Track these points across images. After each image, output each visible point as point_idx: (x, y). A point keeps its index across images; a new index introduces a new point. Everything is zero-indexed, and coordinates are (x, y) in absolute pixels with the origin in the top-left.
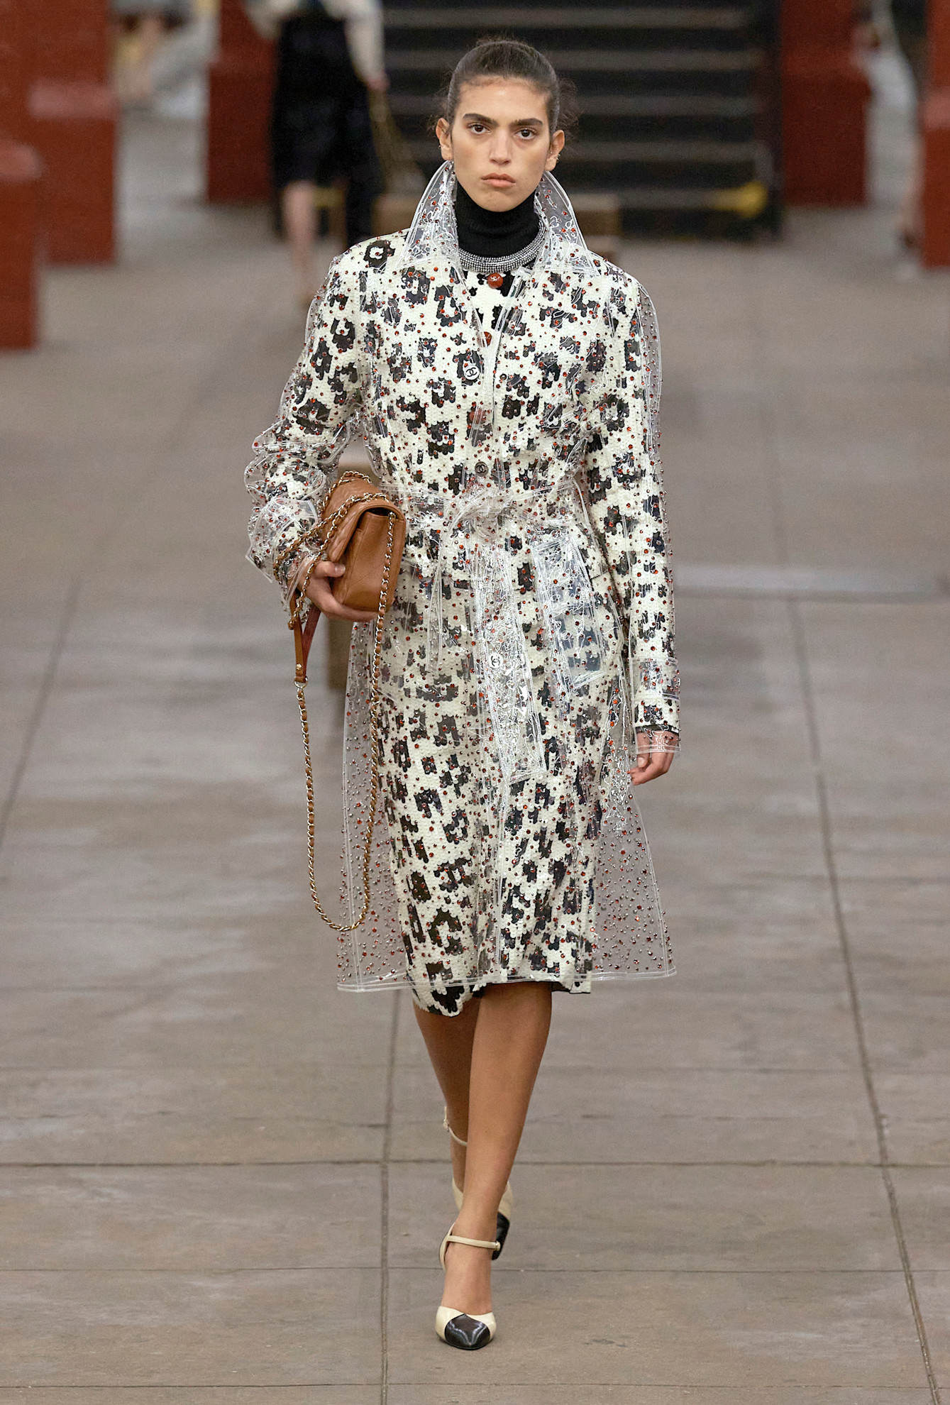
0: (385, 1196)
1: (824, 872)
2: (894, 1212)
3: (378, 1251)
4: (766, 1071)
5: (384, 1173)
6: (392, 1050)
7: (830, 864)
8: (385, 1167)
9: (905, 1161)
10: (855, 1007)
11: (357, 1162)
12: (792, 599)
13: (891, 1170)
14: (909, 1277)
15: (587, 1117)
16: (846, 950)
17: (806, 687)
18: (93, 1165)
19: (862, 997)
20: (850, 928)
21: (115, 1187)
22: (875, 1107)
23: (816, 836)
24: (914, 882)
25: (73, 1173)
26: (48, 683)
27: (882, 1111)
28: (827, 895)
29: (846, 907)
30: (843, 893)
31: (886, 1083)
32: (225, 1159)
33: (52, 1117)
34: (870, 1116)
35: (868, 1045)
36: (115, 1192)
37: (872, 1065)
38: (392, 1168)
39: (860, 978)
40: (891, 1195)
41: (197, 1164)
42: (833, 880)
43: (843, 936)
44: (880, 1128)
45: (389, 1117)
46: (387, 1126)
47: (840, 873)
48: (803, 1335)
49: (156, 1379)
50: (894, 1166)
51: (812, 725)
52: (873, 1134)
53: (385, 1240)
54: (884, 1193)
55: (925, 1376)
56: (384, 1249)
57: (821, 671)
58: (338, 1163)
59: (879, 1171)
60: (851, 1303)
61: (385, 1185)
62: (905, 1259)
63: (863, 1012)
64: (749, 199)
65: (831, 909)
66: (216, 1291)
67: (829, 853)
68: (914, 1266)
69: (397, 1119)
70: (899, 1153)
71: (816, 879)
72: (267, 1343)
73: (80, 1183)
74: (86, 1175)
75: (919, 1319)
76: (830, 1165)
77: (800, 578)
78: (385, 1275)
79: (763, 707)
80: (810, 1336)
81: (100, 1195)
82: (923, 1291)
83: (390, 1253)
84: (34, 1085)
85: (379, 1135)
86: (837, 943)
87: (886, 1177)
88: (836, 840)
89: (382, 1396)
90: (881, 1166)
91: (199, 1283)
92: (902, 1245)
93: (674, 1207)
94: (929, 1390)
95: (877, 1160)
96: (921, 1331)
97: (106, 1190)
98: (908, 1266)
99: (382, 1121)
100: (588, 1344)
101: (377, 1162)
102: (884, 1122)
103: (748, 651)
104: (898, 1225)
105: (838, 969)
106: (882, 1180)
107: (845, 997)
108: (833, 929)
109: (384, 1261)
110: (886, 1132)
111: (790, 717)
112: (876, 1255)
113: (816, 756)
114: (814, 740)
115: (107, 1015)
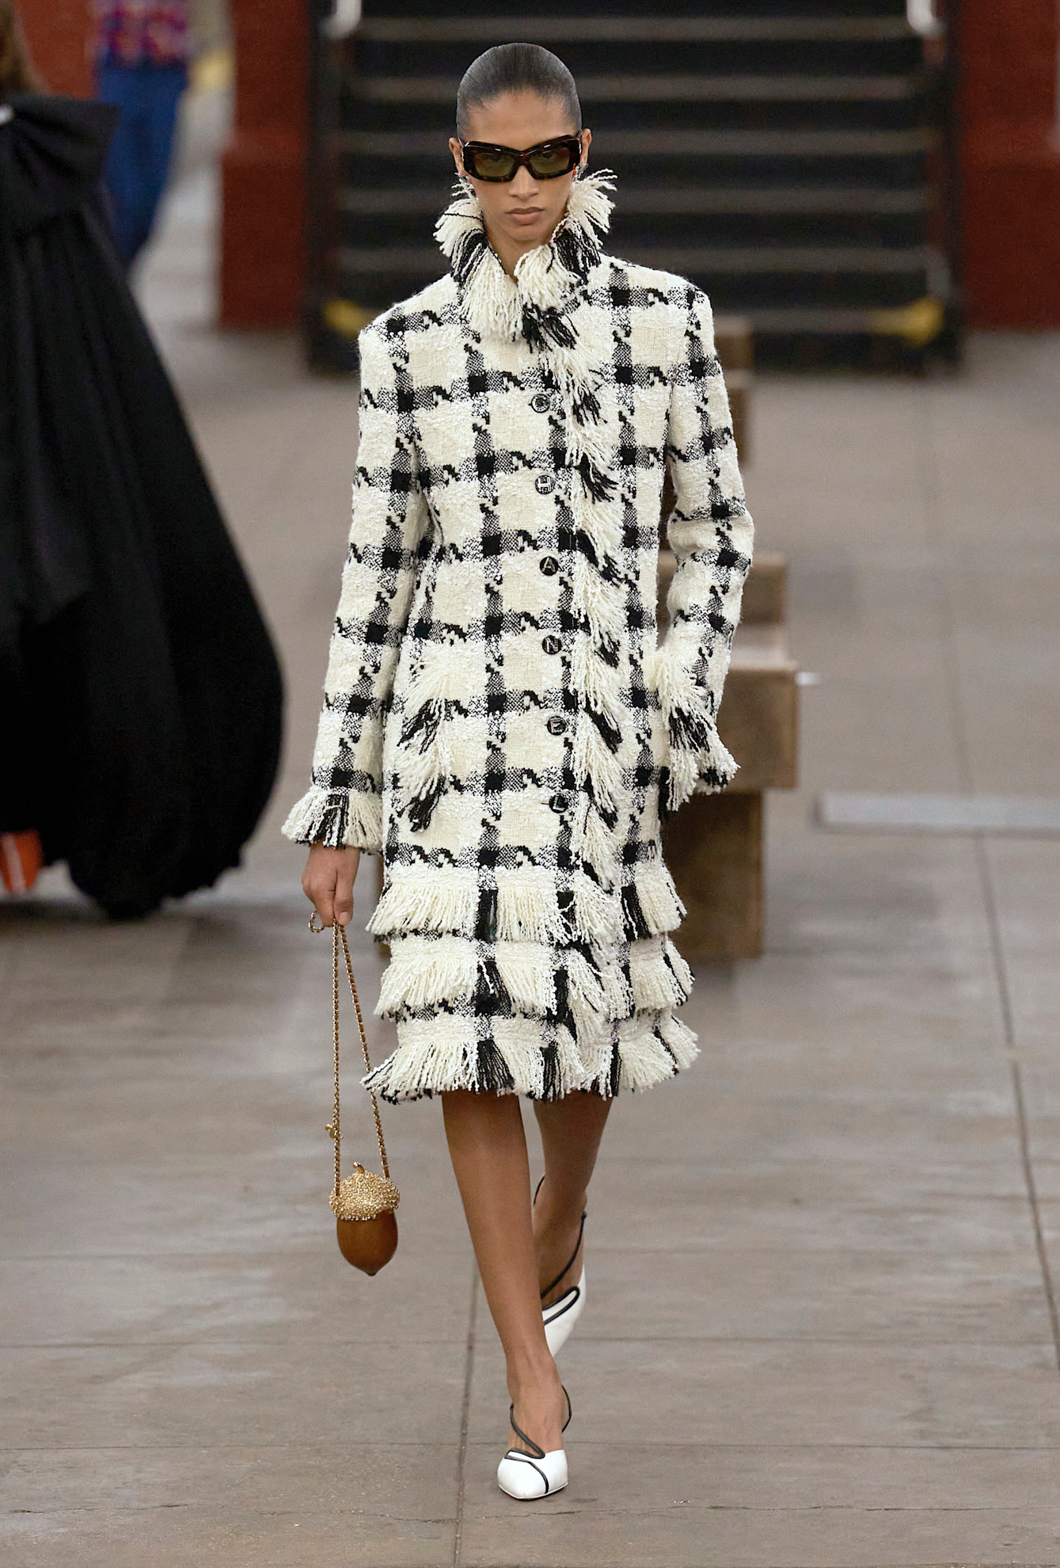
1: (1023, 1190)
6: (464, 1424)
7: (1029, 1181)
12: (978, 835)
16: (1049, 1289)
17: (997, 950)
23: (1014, 1143)
28: (1027, 1219)
29: (1048, 1235)
30: (1046, 1215)
42: (1033, 1200)
43: (1046, 1272)
45: (459, 1510)
46: (457, 1523)
47: (1041, 1191)
51: (1005, 1000)
57: (1017, 930)
64: (920, 320)
65: (1031, 1237)
67: (1027, 1164)
69: (468, 1512)
71: (1013, 1198)
77: (989, 811)
79: (943, 977)
85: (447, 1533)
86: (1038, 1282)
88: (1034, 1149)
99: (450, 1513)
103: (923, 904)
105: (1041, 1313)
107: (1049, 1352)
108: (1034, 1262)
111: (976, 990)
113: (1010, 1040)
114: (1007, 1017)
115: (96, 1379)
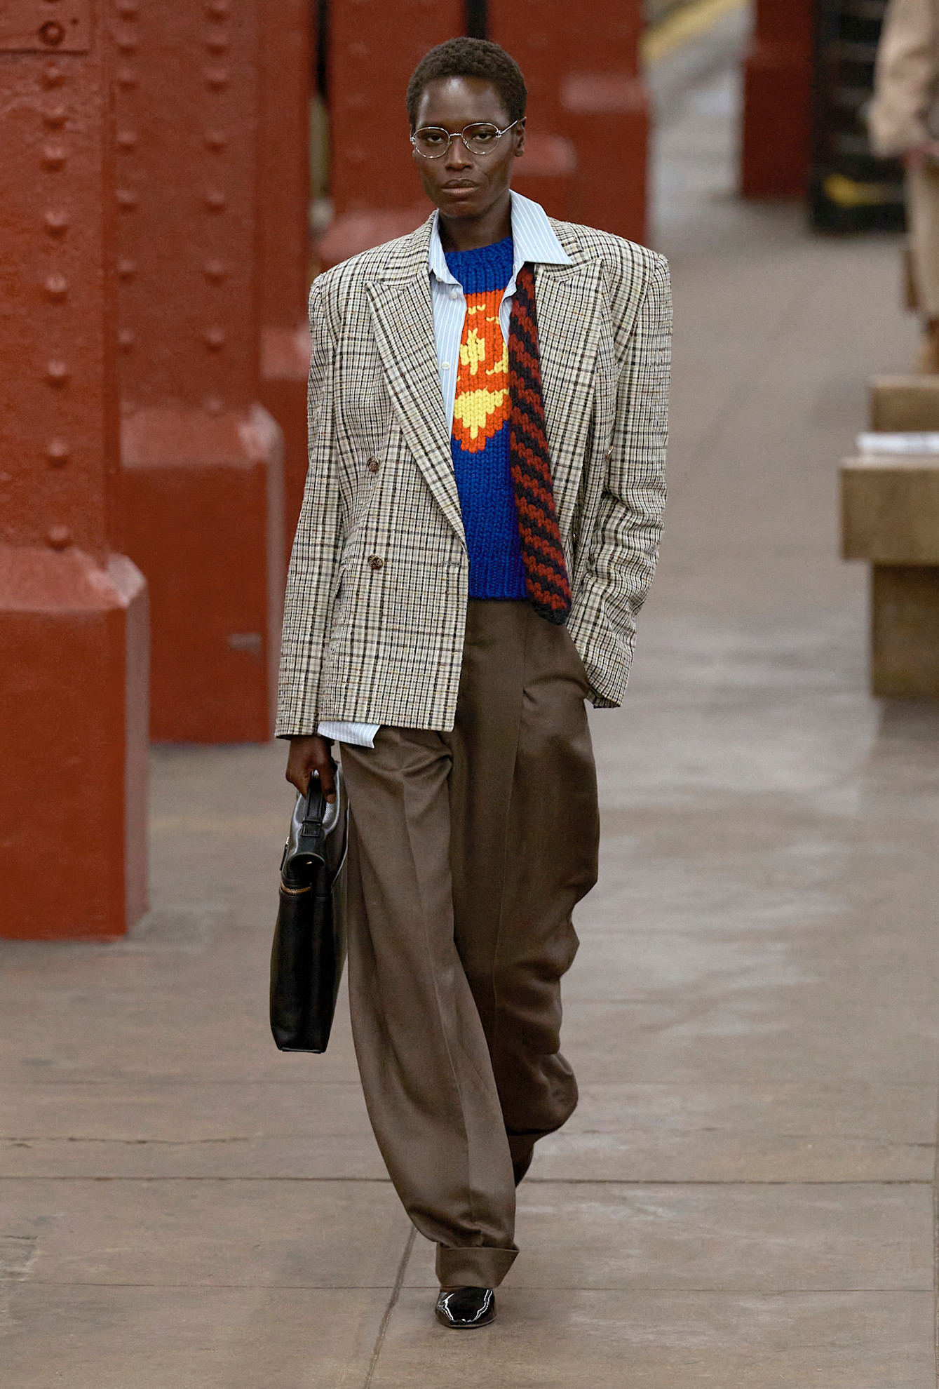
3: (932, 1275)
11: (908, 1182)
18: (637, 1182)
21: (661, 1204)
25: (616, 1190)
32: (772, 1177)
33: (594, 1132)
36: (660, 1211)
41: (743, 1182)
46: (937, 1145)
58: (889, 1183)
61: (936, 1205)
66: (765, 1312)
72: (818, 1367)
73: (624, 1200)
74: (629, 1192)
81: (646, 1212)
85: (930, 1154)
91: (749, 1304)
97: (651, 1208)
101: (928, 1182)
115: (652, 1028)
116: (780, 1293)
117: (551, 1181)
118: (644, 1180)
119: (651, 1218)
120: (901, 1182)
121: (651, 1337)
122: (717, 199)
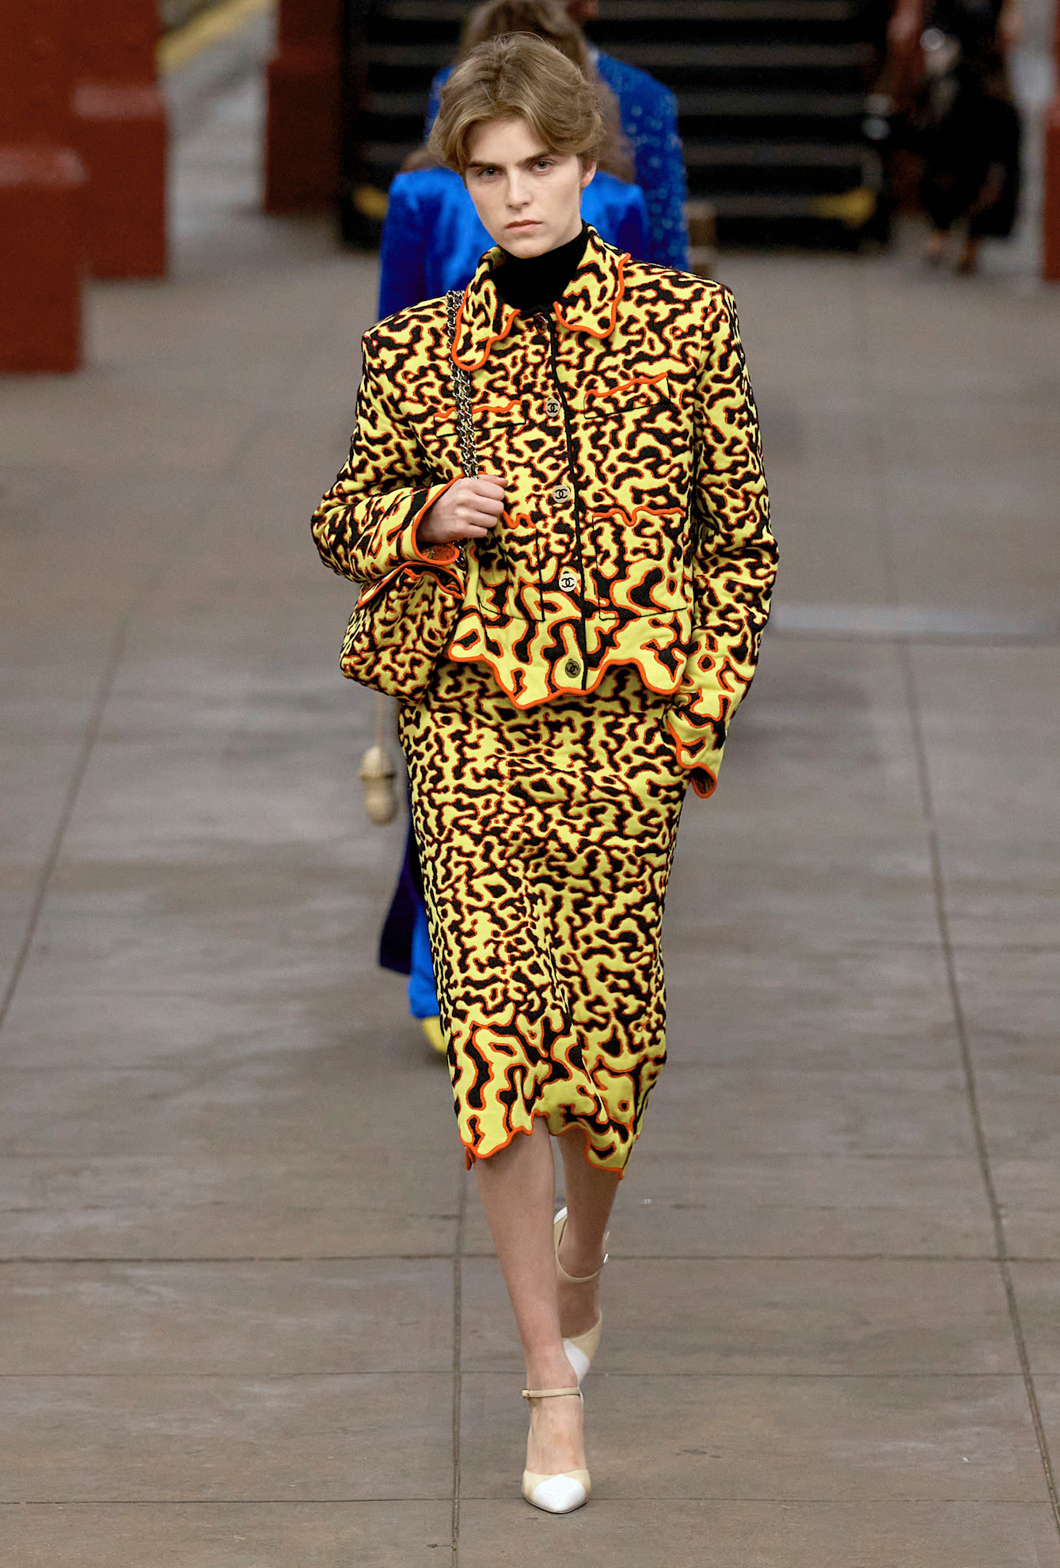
0: (458, 1294)
1: (937, 939)
2: (1013, 1310)
3: (451, 1353)
4: (870, 1157)
5: (457, 1269)
7: (944, 931)
8: (457, 1262)
9: (1024, 1255)
10: (971, 1086)
11: (427, 1257)
12: (901, 641)
13: (1009, 1265)
14: (1029, 1381)
15: (678, 1207)
16: (960, 1023)
17: (917, 736)
18: (140, 1261)
19: (978, 1075)
20: (965, 1001)
21: (164, 1284)
22: (991, 1195)
23: (930, 899)
24: (1036, 949)
25: (118, 1269)
26: (91, 736)
27: (1001, 1199)
28: (940, 965)
29: (960, 977)
30: (959, 961)
31: (1002, 1170)
32: (284, 1253)
33: (97, 1207)
34: (986, 1205)
35: (984, 1128)
36: (164, 1290)
37: (989, 1150)
38: (465, 1264)
39: (975, 1055)
40: (1010, 1292)
41: (252, 1259)
42: (947, 948)
43: (958, 1010)
44: (997, 1217)
45: (462, 1208)
46: (460, 1218)
47: (955, 939)
48: (913, 1444)
49: (208, 1494)
50: (1012, 1259)
51: (924, 780)
52: (989, 1224)
53: (458, 1342)
54: (1001, 1290)
55: (1046, 1489)
56: (457, 1352)
57: (933, 720)
58: (408, 1257)
59: (995, 1266)
60: (964, 1410)
61: (458, 1280)
62: (1025, 1362)
63: (979, 1093)
64: (855, 206)
65: (943, 979)
66: (273, 1397)
67: (942, 918)
68: (1034, 1369)
69: (470, 1209)
70: (1019, 1247)
71: (930, 946)
72: (329, 1455)
73: (125, 1280)
74: (131, 1271)
75: (1039, 1427)
76: (944, 1258)
77: (911, 619)
78: (457, 1380)
79: (871, 759)
80: (922, 1446)
81: (148, 1292)
82: (1045, 1397)
83: (463, 1356)
84: (75, 1173)
85: (452, 1225)
86: (950, 1017)
87: (1004, 1273)
88: (950, 904)
89: (454, 1513)
90: (997, 1260)
91: (256, 1388)
92: (1021, 1345)
93: (772, 1305)
94: (1050, 1504)
95: (994, 1253)
96: (1042, 1440)
97: (153, 1288)
98: (1028, 1369)
99: (454, 1211)
100: (678, 1455)
101: (449, 1257)
102: (1002, 1212)
103: (854, 698)
104: (1017, 1324)
105: (952, 1045)
106: (999, 1276)
107: (960, 1075)
108: (946, 1000)
109: (456, 1364)
110: (1005, 1222)
111: (900, 771)
112: (995, 1357)
113: (928, 813)
114: (927, 796)
115: (155, 1097)
116: (291, 1377)
117: (49, 1260)
118: (149, 1257)
119: (154, 1299)
120: (419, 1257)
121: (152, 1425)
122: (242, 212)
